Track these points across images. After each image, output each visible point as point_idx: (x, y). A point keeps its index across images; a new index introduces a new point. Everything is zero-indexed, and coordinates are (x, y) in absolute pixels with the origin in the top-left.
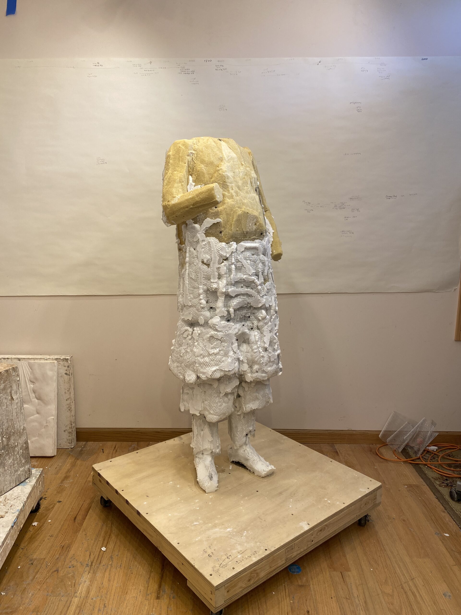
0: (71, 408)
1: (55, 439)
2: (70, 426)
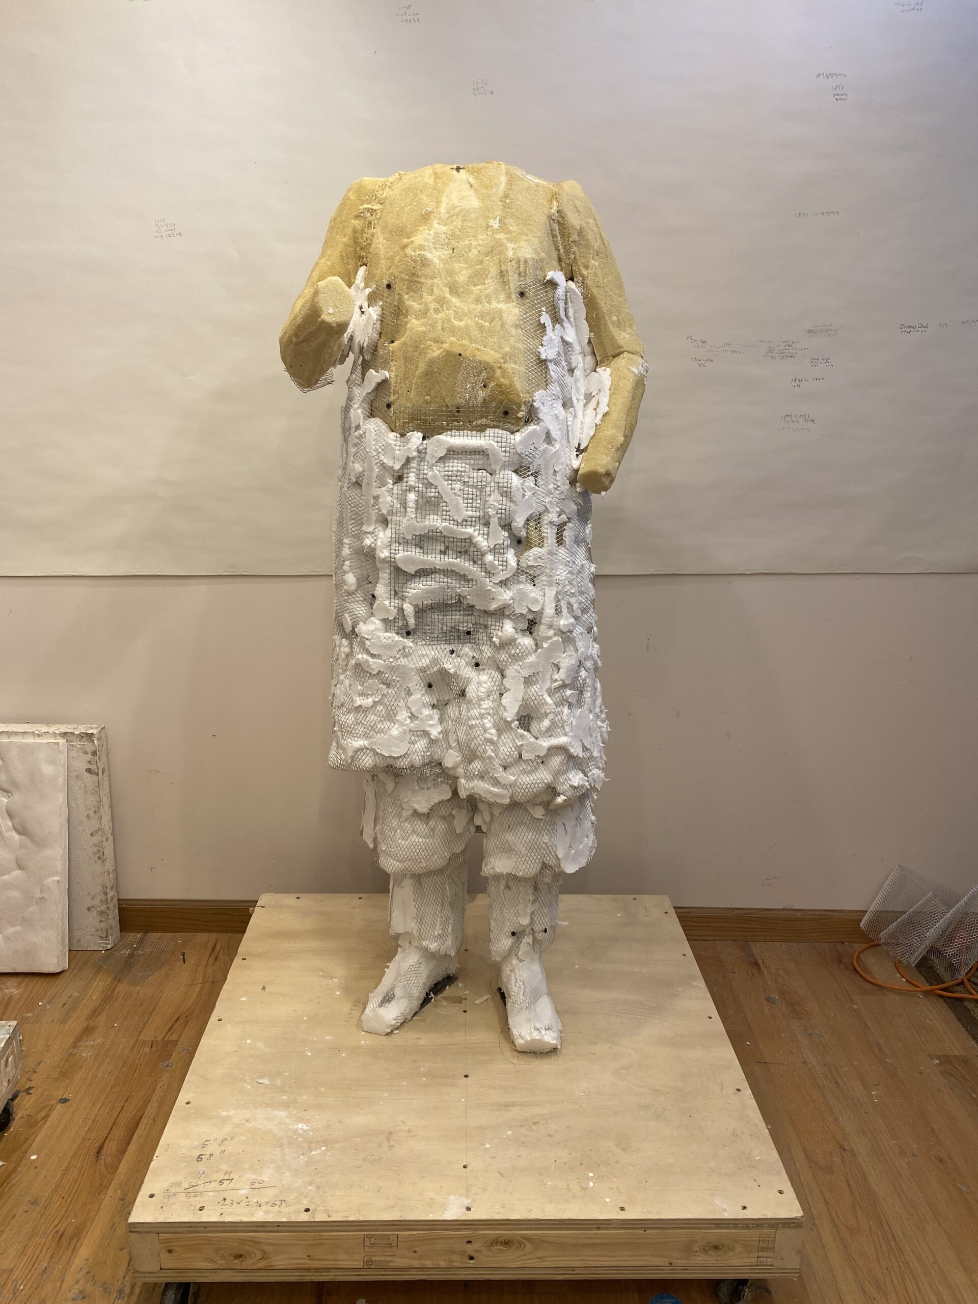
0: (103, 853)
1: (64, 932)
2: (104, 898)
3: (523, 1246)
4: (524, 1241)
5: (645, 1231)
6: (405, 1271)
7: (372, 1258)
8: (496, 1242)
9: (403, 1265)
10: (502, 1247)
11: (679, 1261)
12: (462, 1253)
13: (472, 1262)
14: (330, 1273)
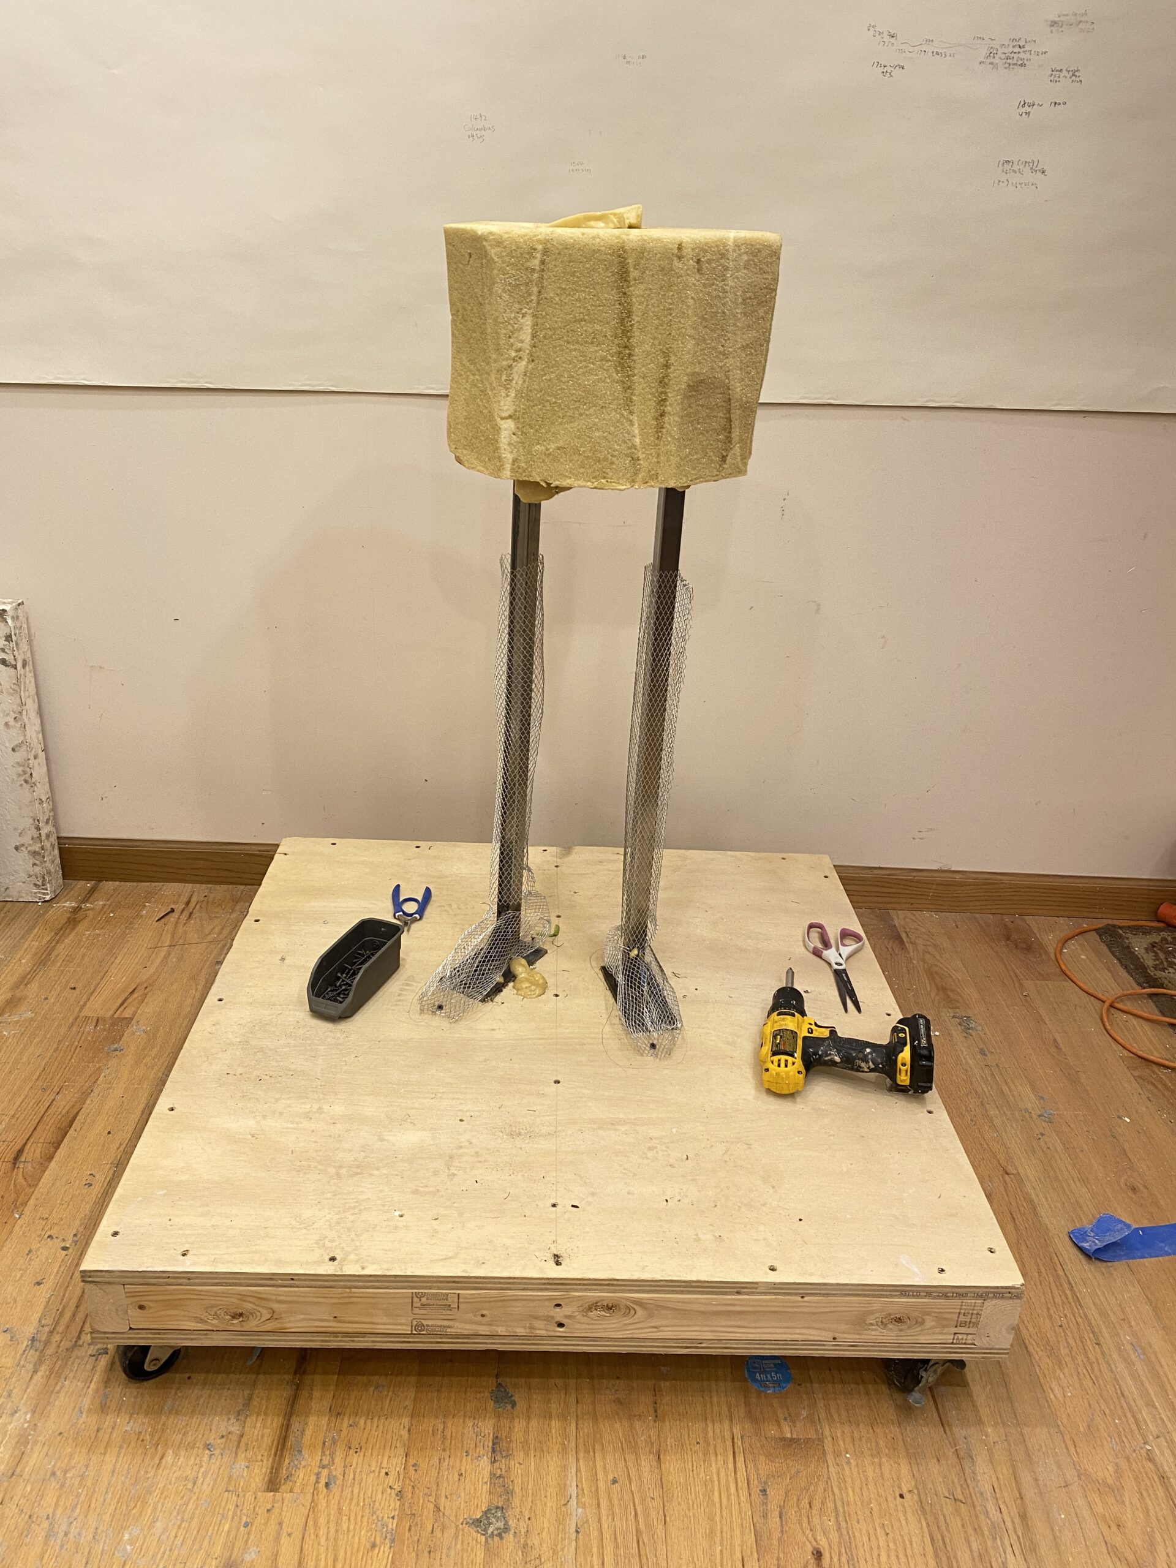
2: (37, 834)
3: (632, 1312)
4: (635, 1306)
5: (802, 1297)
6: (469, 1338)
7: (423, 1321)
8: (594, 1306)
9: (465, 1332)
10: (603, 1313)
11: (846, 1336)
12: (548, 1319)
13: (561, 1329)
14: (366, 1339)
